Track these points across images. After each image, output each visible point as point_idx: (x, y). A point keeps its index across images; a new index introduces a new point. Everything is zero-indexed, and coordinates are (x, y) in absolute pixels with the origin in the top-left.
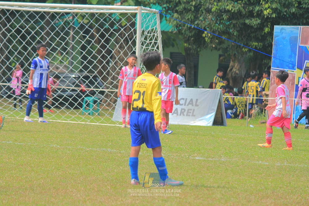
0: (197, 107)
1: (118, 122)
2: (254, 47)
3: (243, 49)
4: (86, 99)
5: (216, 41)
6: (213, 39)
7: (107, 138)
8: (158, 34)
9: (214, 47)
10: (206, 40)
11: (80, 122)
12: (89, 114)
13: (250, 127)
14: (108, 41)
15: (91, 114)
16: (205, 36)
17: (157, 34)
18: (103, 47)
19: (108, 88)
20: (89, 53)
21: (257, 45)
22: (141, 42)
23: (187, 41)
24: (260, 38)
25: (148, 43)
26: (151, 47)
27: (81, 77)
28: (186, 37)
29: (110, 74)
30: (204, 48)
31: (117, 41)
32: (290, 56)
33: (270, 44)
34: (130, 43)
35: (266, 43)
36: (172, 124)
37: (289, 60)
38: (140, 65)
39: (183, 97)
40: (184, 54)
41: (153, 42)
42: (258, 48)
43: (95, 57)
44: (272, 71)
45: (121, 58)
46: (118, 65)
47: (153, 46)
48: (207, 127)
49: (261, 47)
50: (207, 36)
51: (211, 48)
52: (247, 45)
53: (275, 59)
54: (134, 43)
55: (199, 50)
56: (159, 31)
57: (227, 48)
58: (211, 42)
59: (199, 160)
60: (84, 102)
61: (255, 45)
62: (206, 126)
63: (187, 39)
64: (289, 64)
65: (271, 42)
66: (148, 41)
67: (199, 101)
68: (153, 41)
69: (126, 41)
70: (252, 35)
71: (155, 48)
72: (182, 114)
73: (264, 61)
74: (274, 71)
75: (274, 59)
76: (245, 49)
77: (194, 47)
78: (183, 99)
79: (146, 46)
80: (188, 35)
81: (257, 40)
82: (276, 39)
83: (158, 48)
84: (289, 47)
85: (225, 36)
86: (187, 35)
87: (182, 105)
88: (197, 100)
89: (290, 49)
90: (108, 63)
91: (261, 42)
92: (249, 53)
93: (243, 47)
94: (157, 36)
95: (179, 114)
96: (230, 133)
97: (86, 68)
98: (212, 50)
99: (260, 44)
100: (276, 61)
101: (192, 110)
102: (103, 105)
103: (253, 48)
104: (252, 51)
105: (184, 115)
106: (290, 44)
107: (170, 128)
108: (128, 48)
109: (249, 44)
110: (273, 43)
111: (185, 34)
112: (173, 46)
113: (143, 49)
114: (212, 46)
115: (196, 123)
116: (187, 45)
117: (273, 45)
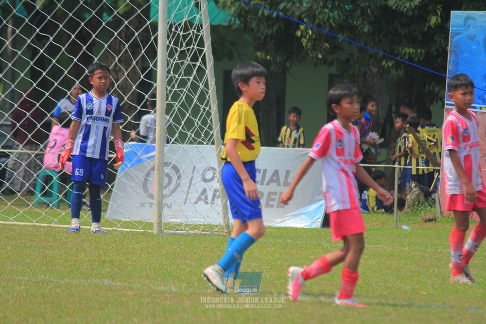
1: (119, 221)
2: (407, 57)
3: (384, 63)
5: (324, 47)
6: (317, 42)
7: (99, 256)
9: (321, 59)
10: (304, 44)
11: (36, 223)
13: (402, 229)
16: (302, 36)
21: (413, 53)
23: (262, 46)
24: (421, 38)
28: (260, 38)
30: (300, 61)
33: (441, 50)
34: (143, 51)
35: (433, 49)
37: (484, 85)
41: (195, 49)
42: (416, 60)
44: (447, 109)
48: (311, 230)
49: (421, 59)
50: (304, 35)
51: (315, 61)
52: (390, 54)
54: (152, 53)
55: (288, 65)
57: (348, 60)
58: (314, 48)
61: (409, 53)
63: (262, 41)
65: (444, 46)
66: (181, 48)
67: (292, 175)
70: (403, 31)
71: (198, 62)
73: (427, 87)
76: (387, 61)
77: (279, 59)
80: (265, 34)
81: (413, 41)
82: (454, 39)
84: (483, 57)
85: (345, 35)
86: (262, 34)
88: (288, 172)
91: (421, 48)
92: (396, 70)
93: (384, 57)
98: (315, 65)
99: (419, 51)
101: (278, 194)
103: (405, 60)
104: (403, 65)
109: (396, 51)
111: (258, 30)
112: (231, 57)
114: (317, 57)
115: (286, 222)
116: (263, 54)
117: (449, 52)
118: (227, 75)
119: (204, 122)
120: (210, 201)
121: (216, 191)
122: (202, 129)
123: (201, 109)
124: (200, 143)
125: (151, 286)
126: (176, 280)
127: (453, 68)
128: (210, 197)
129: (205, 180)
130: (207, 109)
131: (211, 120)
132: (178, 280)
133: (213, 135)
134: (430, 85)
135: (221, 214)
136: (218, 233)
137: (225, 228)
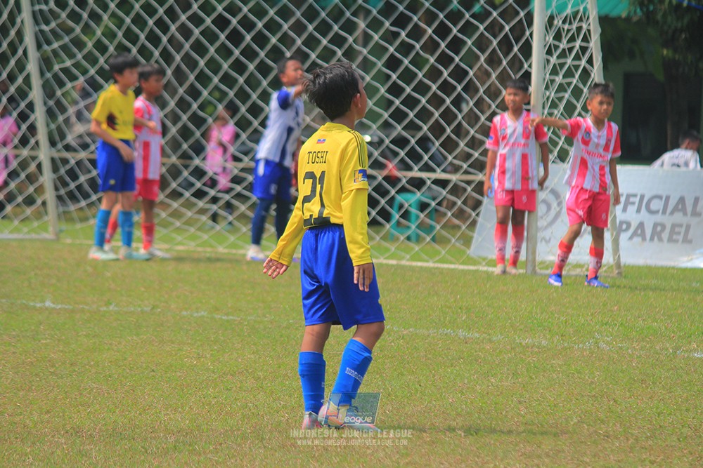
0: (697, 219)
1: (484, 259)
4: (400, 198)
7: (455, 301)
8: (591, 24)
11: (386, 258)
12: (408, 238)
14: (456, 45)
15: (413, 238)
17: (589, 25)
18: (445, 60)
19: (456, 169)
20: (408, 76)
22: (545, 46)
23: (670, 42)
25: (564, 50)
26: (573, 60)
27: (387, 141)
28: (667, 33)
29: (463, 132)
31: (482, 44)
34: (516, 49)
36: (629, 266)
38: (544, 108)
39: (660, 193)
40: (660, 77)
41: (578, 46)
43: (422, 89)
45: (493, 88)
46: (486, 108)
47: (577, 58)
54: (527, 50)
56: (593, 15)
60: (396, 206)
63: (669, 36)
66: (563, 45)
67: (701, 203)
68: (578, 44)
69: (506, 45)
71: (583, 63)
72: (656, 238)
77: (690, 57)
78: (660, 197)
79: (558, 57)
80: (673, 28)
83: (590, 61)
86: (669, 27)
87: (656, 212)
88: (696, 199)
90: (457, 102)
94: (589, 30)
95: (648, 236)
97: (398, 116)
101: (684, 226)
102: (445, 214)
105: (660, 240)
107: (624, 274)
108: (511, 64)
111: (665, 23)
112: (632, 55)
113: (551, 66)
115: (694, 261)
116: (671, 53)
118: (628, 79)
125: (515, 338)
126: (548, 332)
132: (550, 331)
137: (614, 267)
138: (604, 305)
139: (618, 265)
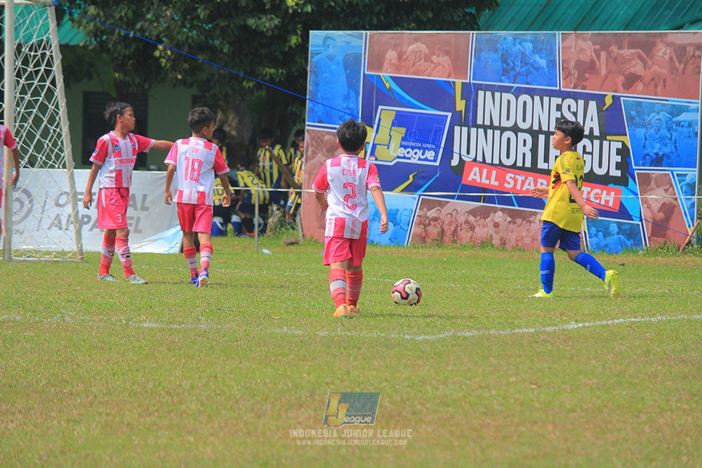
0: (145, 213)
2: (268, 77)
3: (245, 83)
5: (184, 67)
6: (177, 62)
8: (54, 52)
9: (180, 80)
10: (163, 64)
13: (262, 253)
16: (160, 56)
17: (51, 52)
21: (274, 73)
23: (120, 67)
24: (281, 58)
25: (31, 72)
26: (38, 82)
28: (117, 59)
30: (159, 83)
32: (347, 98)
33: (302, 71)
35: (294, 69)
36: (90, 252)
37: (345, 105)
40: (114, 94)
41: (43, 69)
42: (277, 80)
44: (308, 130)
47: (43, 79)
48: (169, 255)
49: (283, 79)
50: (163, 55)
51: (174, 81)
52: (251, 74)
53: (314, 105)
55: (146, 86)
56: (55, 44)
57: (208, 80)
58: (174, 68)
59: (151, 329)
61: (270, 73)
62: (166, 253)
63: (120, 62)
64: (344, 115)
65: (304, 67)
66: (30, 68)
67: (149, 199)
70: (264, 51)
71: (48, 83)
73: (290, 108)
74: (313, 131)
75: (311, 105)
76: (247, 82)
77: (137, 81)
79: (27, 79)
80: (122, 54)
81: (274, 62)
82: (314, 59)
83: (53, 82)
84: (343, 78)
85: (205, 56)
86: (119, 54)
88: (145, 196)
89: (345, 80)
91: (282, 68)
92: (257, 91)
93: (244, 78)
94: (51, 56)
96: (220, 268)
98: (175, 86)
99: (280, 71)
100: (315, 108)
101: (135, 218)
103: (265, 81)
104: (264, 86)
106: (345, 70)
107: (85, 259)
109: (257, 72)
110: (309, 68)
111: (115, 51)
112: (90, 77)
113: (21, 86)
114: (176, 77)
115: (144, 247)
116: (121, 75)
117: (309, 72)
118: (87, 96)
119: (55, 144)
120: (64, 227)
121: (70, 216)
122: (52, 151)
123: (51, 131)
124: (51, 166)
127: (313, 89)
128: (64, 222)
129: (58, 205)
130: (58, 130)
131: (62, 142)
133: (64, 157)
134: (292, 107)
135: (74, 239)
136: (71, 260)
137: (77, 253)
138: (69, 285)
139: (81, 252)
